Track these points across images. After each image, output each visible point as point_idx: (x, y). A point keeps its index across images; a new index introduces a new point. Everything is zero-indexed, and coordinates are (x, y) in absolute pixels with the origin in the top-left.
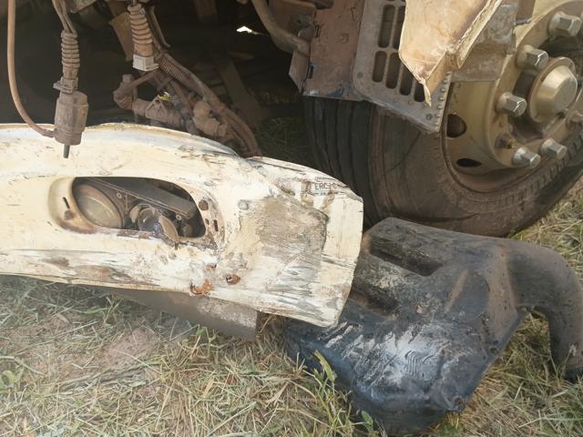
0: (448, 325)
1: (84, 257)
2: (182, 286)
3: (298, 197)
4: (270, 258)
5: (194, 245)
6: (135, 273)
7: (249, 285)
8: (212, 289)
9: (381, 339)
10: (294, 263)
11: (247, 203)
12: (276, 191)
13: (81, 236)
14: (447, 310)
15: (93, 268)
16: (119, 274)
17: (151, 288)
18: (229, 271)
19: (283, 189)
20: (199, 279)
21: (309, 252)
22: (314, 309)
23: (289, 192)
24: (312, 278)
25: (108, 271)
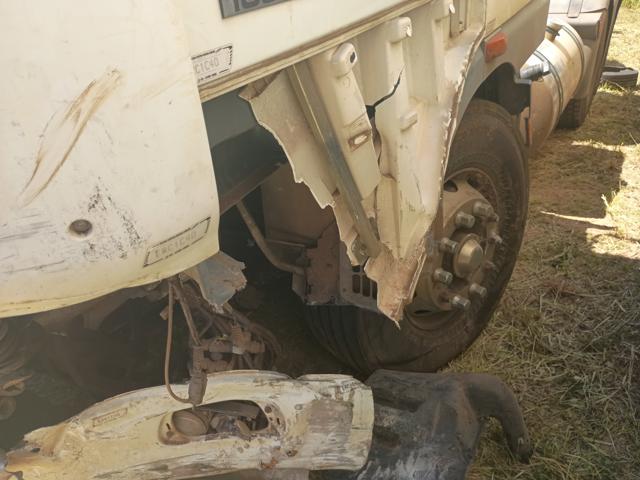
0: (436, 446)
1: (179, 461)
2: (254, 465)
3: (333, 397)
4: (316, 434)
5: (262, 435)
6: (218, 464)
7: (303, 454)
8: (277, 462)
9: (394, 467)
10: (332, 434)
11: (301, 406)
12: (319, 396)
13: (179, 447)
14: (433, 435)
15: (186, 467)
16: (206, 467)
17: (230, 471)
18: (289, 448)
19: (324, 395)
20: (267, 458)
21: (342, 425)
22: (349, 460)
23: (328, 395)
24: (346, 440)
25: (197, 467)
